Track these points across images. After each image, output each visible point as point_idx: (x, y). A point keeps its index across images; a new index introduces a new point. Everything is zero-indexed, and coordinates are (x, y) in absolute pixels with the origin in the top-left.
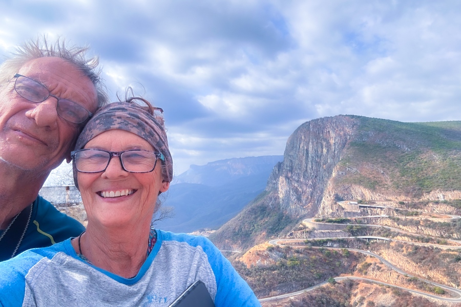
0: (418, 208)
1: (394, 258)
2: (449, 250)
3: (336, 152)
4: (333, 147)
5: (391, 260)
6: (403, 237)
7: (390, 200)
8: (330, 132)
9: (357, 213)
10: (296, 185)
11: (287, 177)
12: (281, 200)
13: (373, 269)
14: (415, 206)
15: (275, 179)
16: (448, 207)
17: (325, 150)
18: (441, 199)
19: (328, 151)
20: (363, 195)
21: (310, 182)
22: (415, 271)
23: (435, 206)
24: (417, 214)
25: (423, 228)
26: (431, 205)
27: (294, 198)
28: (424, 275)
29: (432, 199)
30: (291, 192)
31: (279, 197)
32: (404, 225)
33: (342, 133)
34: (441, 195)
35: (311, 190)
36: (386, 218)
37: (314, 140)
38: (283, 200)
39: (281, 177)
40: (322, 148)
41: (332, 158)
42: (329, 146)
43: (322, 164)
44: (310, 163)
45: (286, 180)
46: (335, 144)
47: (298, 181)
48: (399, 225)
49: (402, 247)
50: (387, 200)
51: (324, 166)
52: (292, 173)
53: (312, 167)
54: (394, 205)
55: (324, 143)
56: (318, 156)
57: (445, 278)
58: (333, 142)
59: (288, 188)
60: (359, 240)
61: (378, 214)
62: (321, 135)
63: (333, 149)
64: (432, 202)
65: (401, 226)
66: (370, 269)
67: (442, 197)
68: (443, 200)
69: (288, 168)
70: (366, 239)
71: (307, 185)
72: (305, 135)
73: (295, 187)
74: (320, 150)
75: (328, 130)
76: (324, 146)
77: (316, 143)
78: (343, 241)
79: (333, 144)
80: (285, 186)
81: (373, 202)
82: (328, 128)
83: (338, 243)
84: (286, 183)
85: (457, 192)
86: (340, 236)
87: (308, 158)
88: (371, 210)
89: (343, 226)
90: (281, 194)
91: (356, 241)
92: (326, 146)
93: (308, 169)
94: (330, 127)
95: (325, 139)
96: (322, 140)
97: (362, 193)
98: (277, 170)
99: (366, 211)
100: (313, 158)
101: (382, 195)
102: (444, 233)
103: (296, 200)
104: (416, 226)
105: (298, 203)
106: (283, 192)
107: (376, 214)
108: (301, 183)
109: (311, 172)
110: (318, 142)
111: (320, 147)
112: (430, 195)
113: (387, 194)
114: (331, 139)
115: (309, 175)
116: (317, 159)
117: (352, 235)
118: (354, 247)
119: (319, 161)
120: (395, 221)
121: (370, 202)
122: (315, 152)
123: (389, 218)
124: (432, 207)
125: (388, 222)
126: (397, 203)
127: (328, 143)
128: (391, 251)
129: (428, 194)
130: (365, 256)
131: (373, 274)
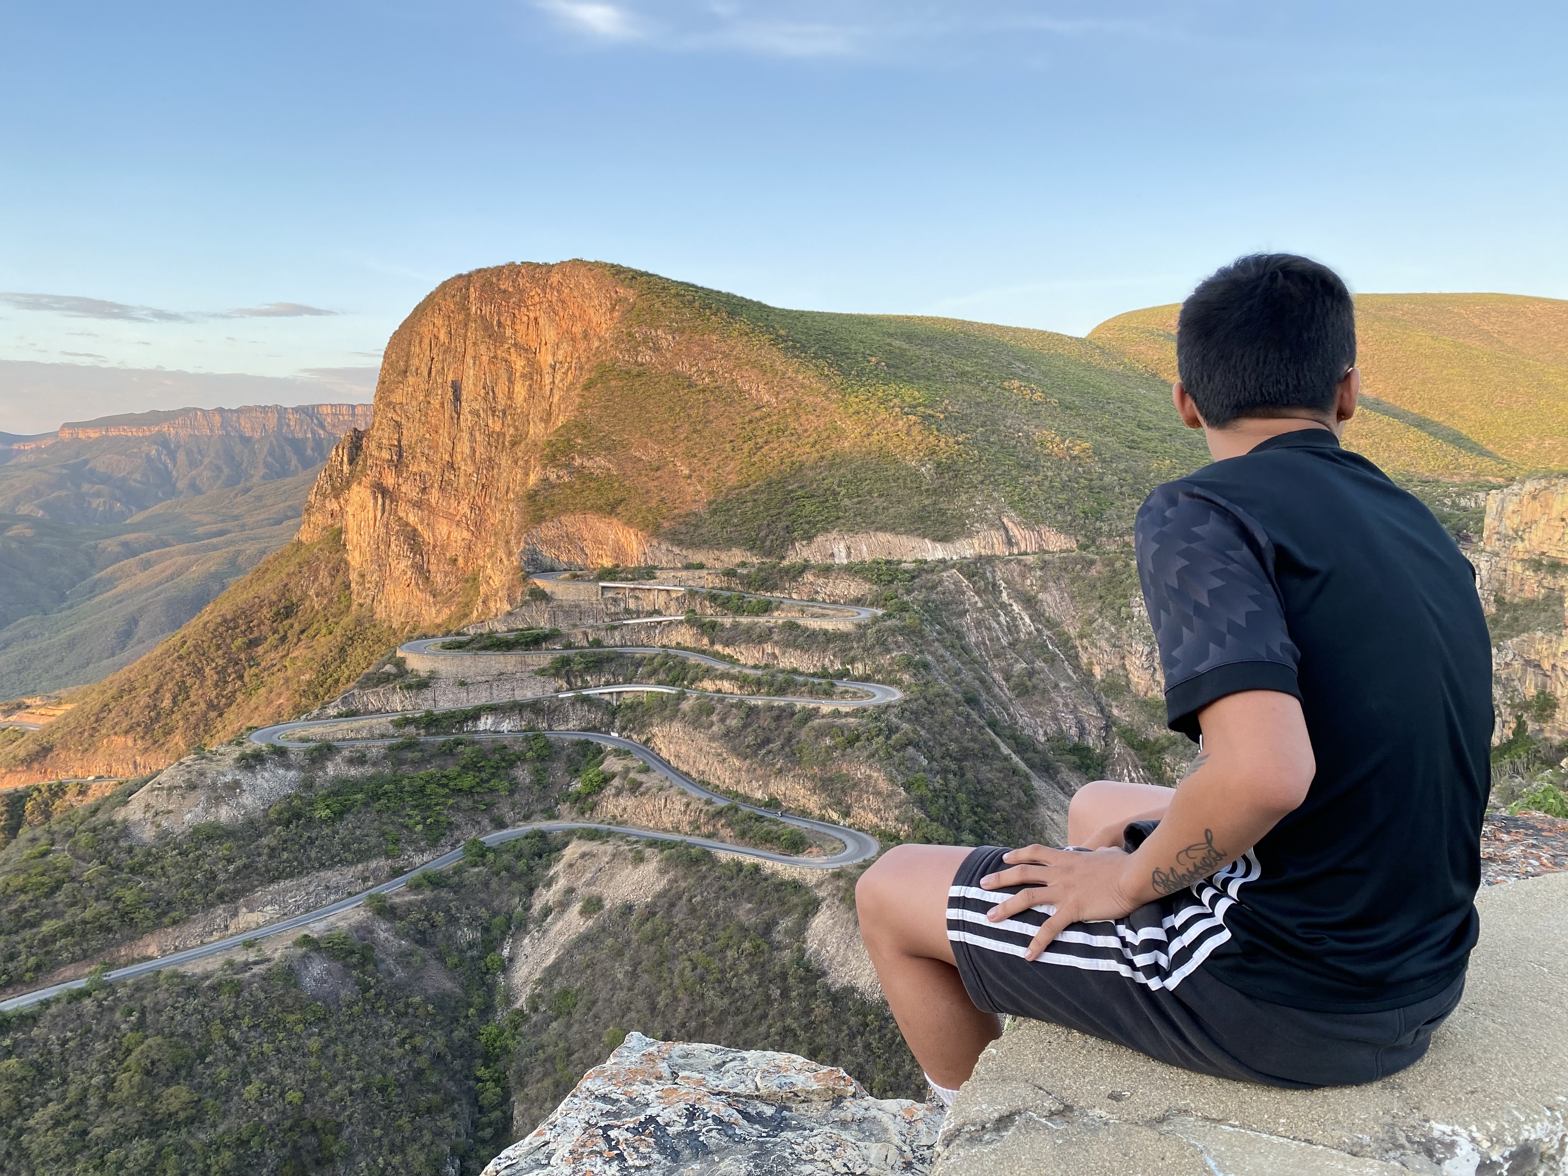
0: (774, 588)
1: (684, 749)
2: (837, 713)
3: (556, 399)
4: (547, 380)
5: (677, 756)
6: (717, 682)
7: (701, 566)
8: (541, 321)
9: (592, 609)
10: (412, 519)
11: (380, 490)
12: (354, 576)
13: (618, 793)
14: (766, 582)
15: (337, 497)
16: (854, 584)
17: (520, 390)
18: (842, 559)
19: (531, 394)
20: (619, 551)
21: (464, 508)
22: (738, 783)
23: (821, 581)
24: (767, 608)
25: (777, 652)
26: (811, 578)
27: (402, 566)
28: (759, 795)
29: (816, 559)
30: (393, 546)
31: (347, 563)
32: (727, 644)
33: (578, 329)
34: (842, 546)
35: (466, 534)
36: (681, 622)
37: (483, 348)
39: (355, 487)
40: (511, 381)
41: (541, 419)
42: (533, 372)
43: (508, 438)
44: (465, 435)
45: (376, 499)
46: (553, 367)
47: (418, 505)
48: (712, 643)
49: (711, 711)
50: (688, 567)
52: (399, 474)
53: (473, 451)
54: (708, 581)
55: (519, 364)
56: (493, 411)
57: (815, 797)
58: (550, 360)
59: (383, 530)
60: (586, 700)
61: (658, 612)
62: (509, 332)
63: (548, 388)
64: (811, 567)
65: (718, 647)
66: (609, 791)
67: (844, 554)
68: (845, 562)
69: (386, 455)
70: (611, 693)
71: (450, 517)
72: (450, 325)
73: (407, 524)
74: (501, 389)
75: (532, 315)
76: (518, 374)
77: (490, 362)
78: (535, 707)
79: (547, 370)
80: (372, 523)
81: (649, 573)
82: (534, 305)
83: (517, 717)
84: (375, 510)
85: (884, 537)
86: (527, 694)
87: (459, 418)
88: (637, 598)
89: (543, 659)
90: (357, 553)
91: (578, 706)
92: (523, 376)
93: (459, 457)
94: (541, 303)
95: (522, 348)
96: (512, 350)
97: (618, 541)
98: (345, 459)
99: (622, 605)
100: (479, 416)
101: (676, 550)
102: (832, 662)
103: (409, 573)
104: (760, 643)
105: (417, 584)
106: (364, 545)
107: (650, 614)
108: (432, 511)
109: (470, 471)
110: (495, 357)
111: (504, 376)
112: (814, 546)
113: (693, 545)
114: (543, 349)
115: (462, 480)
116: (490, 422)
117: (565, 685)
118: (570, 725)
119: (498, 429)
120: (704, 634)
121: (636, 574)
122: (487, 393)
123: (689, 623)
124: (812, 583)
125: (682, 636)
126: (719, 574)
127: (532, 361)
128: (677, 727)
129: (809, 543)
130: (600, 752)
131: (616, 806)
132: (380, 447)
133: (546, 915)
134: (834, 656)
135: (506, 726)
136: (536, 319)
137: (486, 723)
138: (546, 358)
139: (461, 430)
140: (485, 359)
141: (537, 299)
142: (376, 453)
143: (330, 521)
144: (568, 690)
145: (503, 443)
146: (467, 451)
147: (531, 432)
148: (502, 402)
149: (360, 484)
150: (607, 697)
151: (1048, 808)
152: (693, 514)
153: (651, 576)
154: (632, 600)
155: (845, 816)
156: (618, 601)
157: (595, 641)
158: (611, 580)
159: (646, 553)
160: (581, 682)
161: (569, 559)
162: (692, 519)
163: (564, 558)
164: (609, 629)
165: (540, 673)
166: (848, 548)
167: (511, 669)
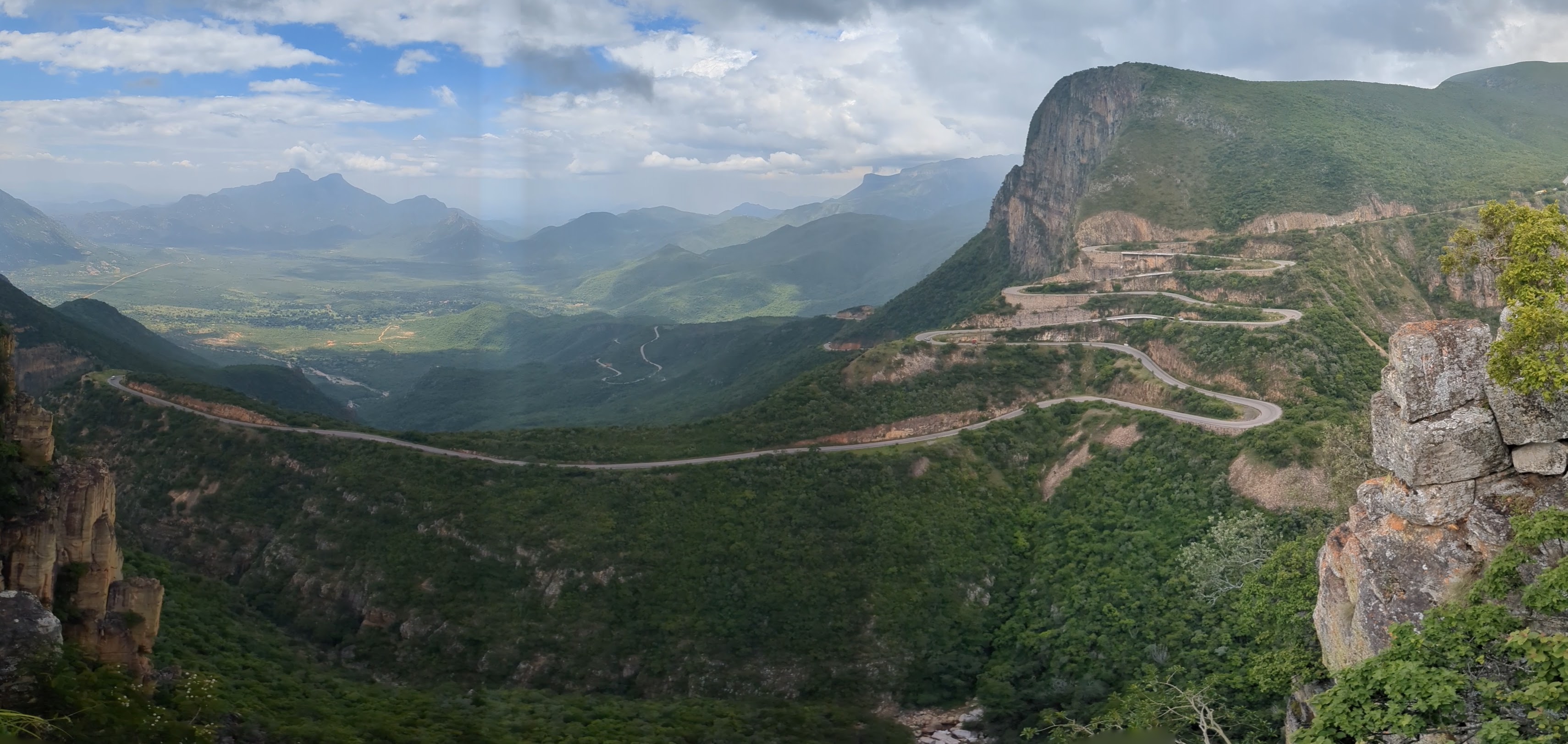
0: (1227, 252)
1: (1165, 355)
2: (1258, 330)
4: (1110, 132)
5: (1161, 359)
7: (1185, 240)
8: (1108, 99)
9: (1117, 269)
10: (1041, 215)
11: (1025, 199)
12: (1011, 248)
13: (1122, 381)
14: (1225, 249)
15: (1006, 204)
16: (1277, 247)
18: (1271, 231)
20: (1136, 232)
22: (1196, 376)
23: (1257, 246)
24: (1222, 265)
25: (1225, 292)
26: (1252, 244)
27: (1034, 242)
28: (1209, 382)
29: (1256, 232)
30: (1030, 230)
31: (1009, 240)
33: (1125, 101)
34: (1272, 222)
36: (1170, 276)
37: (1077, 116)
38: (1015, 248)
39: (1012, 199)
42: (1103, 128)
43: (1090, 166)
44: (1068, 167)
45: (1023, 205)
47: (1044, 206)
48: (1188, 288)
50: (1178, 240)
52: (1034, 190)
53: (1072, 175)
54: (1186, 250)
55: (1096, 124)
56: (1082, 152)
58: (1112, 120)
59: (1026, 222)
60: (1109, 323)
61: (1156, 270)
63: (1111, 137)
64: (1253, 238)
65: (1192, 291)
66: (1117, 379)
67: (1273, 227)
68: (1273, 233)
69: (1029, 180)
70: (1124, 320)
71: (1060, 213)
73: (1038, 218)
74: (1088, 136)
75: (1103, 96)
76: (1095, 130)
77: (1080, 123)
78: (1078, 328)
79: (1110, 126)
80: (1021, 218)
81: (1153, 245)
82: (1104, 90)
83: (1066, 333)
84: (1022, 210)
85: (1299, 215)
86: (1075, 319)
87: (1064, 157)
88: (1146, 261)
89: (1083, 298)
90: (1013, 235)
91: (1105, 327)
92: (1098, 130)
93: (1065, 179)
94: (1107, 89)
95: (1097, 115)
96: (1093, 116)
97: (1136, 226)
98: (1011, 183)
99: (1136, 266)
100: (1075, 156)
101: (1171, 230)
102: (1261, 297)
104: (1216, 287)
106: (1018, 230)
107: (1153, 270)
108: (1050, 210)
109: (1070, 186)
111: (1088, 130)
112: (1255, 223)
113: (1182, 228)
114: (1109, 115)
115: (1066, 192)
116: (1081, 158)
117: (1098, 315)
118: (1099, 339)
119: (1085, 162)
120: (1184, 283)
121: (1146, 246)
122: (1079, 141)
123: (1175, 276)
124: (1252, 247)
125: (1171, 284)
126: (1195, 245)
127: (1103, 122)
128: (1161, 341)
129: (1252, 222)
130: (1114, 355)
131: (1121, 389)
132: (1026, 176)
134: (1262, 293)
135: (1060, 338)
136: (1105, 98)
137: (1047, 336)
138: (1110, 119)
139: (1065, 163)
140: (1078, 122)
142: (1025, 179)
144: (1098, 318)
145: (1088, 170)
146: (1069, 175)
148: (1088, 146)
149: (1015, 196)
150: (1122, 322)
152: (1181, 208)
153: (1155, 247)
154: (1142, 262)
155: (1262, 395)
156: (1133, 263)
157: (1117, 288)
158: (1130, 250)
159: (1152, 233)
160: (1106, 313)
161: (1107, 237)
162: (1180, 211)
163: (1104, 237)
164: (1127, 281)
165: (1082, 307)
166: (1276, 223)
167: (1065, 304)
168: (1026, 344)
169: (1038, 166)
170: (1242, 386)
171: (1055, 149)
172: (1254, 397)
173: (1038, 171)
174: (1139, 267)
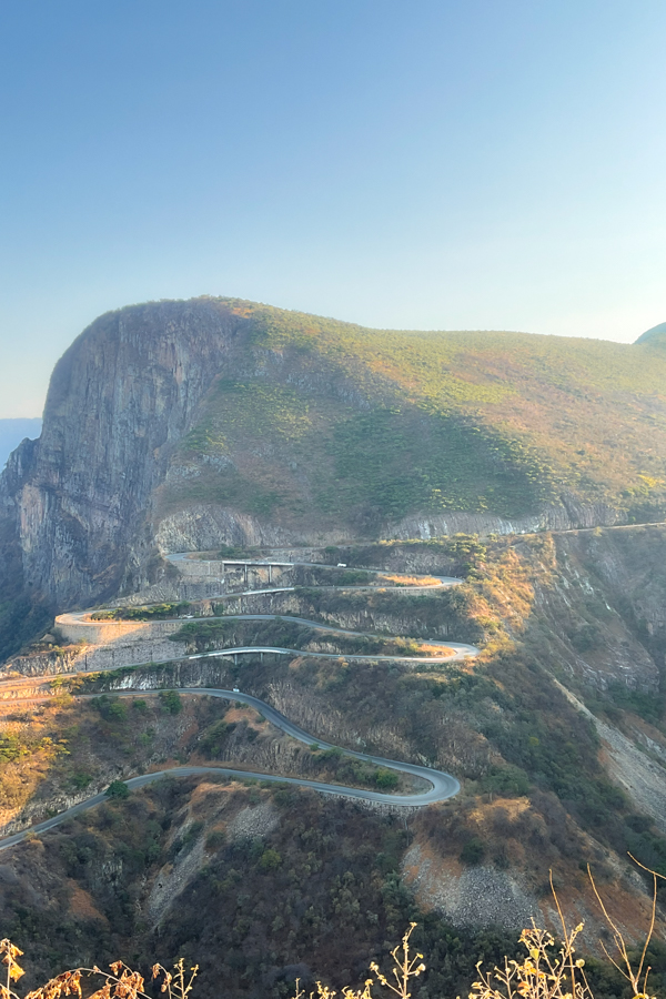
0: (370, 562)
1: (294, 702)
3: (189, 409)
4: (182, 394)
5: (288, 708)
6: (323, 644)
7: (306, 545)
8: (177, 347)
9: (217, 583)
10: (73, 511)
11: (47, 488)
12: (26, 560)
13: (239, 740)
15: (12, 495)
16: (436, 558)
17: (161, 404)
18: (426, 535)
19: (169, 405)
20: (239, 534)
21: (116, 501)
23: (408, 555)
24: (363, 581)
25: (372, 616)
26: (401, 553)
27: (65, 551)
28: (359, 741)
29: (406, 538)
30: (57, 534)
31: (20, 549)
32: (329, 612)
33: (206, 352)
34: (426, 525)
35: (116, 523)
36: (291, 593)
37: (130, 370)
38: (33, 560)
39: (27, 487)
40: (153, 396)
41: (178, 426)
42: (171, 389)
43: (151, 443)
44: (117, 442)
45: (44, 496)
46: (186, 383)
47: (78, 499)
48: (318, 610)
49: (316, 669)
50: (297, 545)
51: (157, 451)
52: (62, 475)
53: (123, 453)
54: (311, 558)
55: (159, 382)
56: (139, 421)
58: (184, 378)
59: (50, 522)
60: (212, 661)
61: (271, 584)
62: (151, 356)
63: (182, 400)
64: (401, 545)
65: (324, 614)
66: (232, 740)
67: (428, 531)
68: (430, 540)
69: (51, 459)
70: (233, 655)
71: (105, 508)
72: (103, 353)
73: (69, 516)
74: (146, 401)
75: (169, 342)
76: (158, 390)
77: (136, 381)
78: (169, 668)
79: (181, 385)
80: (40, 515)
81: (264, 551)
82: (171, 334)
83: (154, 677)
84: (43, 504)
85: (463, 517)
86: (164, 656)
87: (110, 428)
88: (255, 573)
89: (173, 626)
90: (28, 541)
91: (205, 666)
92: (162, 391)
93: (111, 459)
94: (176, 332)
95: (161, 369)
96: (154, 371)
97: (238, 526)
98: (19, 464)
99: (242, 579)
100: (127, 425)
101: (288, 532)
103: (71, 556)
104: (358, 610)
105: (77, 565)
106: (34, 534)
107: (265, 586)
108: (88, 503)
109: (120, 471)
110: (140, 377)
111: (147, 392)
112: (403, 526)
113: (302, 528)
114: (178, 370)
115: (113, 479)
116: (136, 430)
117: (195, 649)
118: (199, 683)
119: (142, 435)
120: (310, 602)
121: (253, 553)
122: (134, 406)
123: (298, 593)
124: (402, 557)
125: (292, 605)
126: (321, 552)
127: (169, 379)
128: (288, 684)
129: (399, 523)
130: (224, 705)
131: (237, 753)
132: (47, 454)
133: (178, 850)
134: (421, 619)
135: (145, 685)
136: (172, 345)
137: (127, 683)
138: (180, 376)
139: (112, 437)
140: (132, 379)
141: (173, 329)
142: (43, 458)
143: (7, 516)
144: (197, 653)
145: (147, 447)
146: (117, 454)
147: (169, 437)
148: (146, 412)
149: (30, 484)
150: (229, 658)
151: (611, 750)
152: (299, 501)
153: (266, 554)
154: (250, 575)
155: (433, 759)
156: (238, 576)
157: (217, 610)
158: (233, 558)
159: (261, 535)
160: (207, 646)
161: (198, 541)
162: (298, 506)
163: (194, 541)
164: (231, 600)
165: (171, 638)
166: (431, 526)
167: (149, 635)
168: (99, 696)
169: (67, 440)
170: (404, 747)
171: (97, 417)
172: (420, 763)
173: (67, 447)
174: (246, 582)
